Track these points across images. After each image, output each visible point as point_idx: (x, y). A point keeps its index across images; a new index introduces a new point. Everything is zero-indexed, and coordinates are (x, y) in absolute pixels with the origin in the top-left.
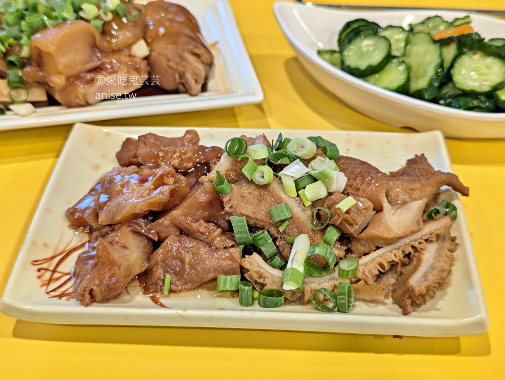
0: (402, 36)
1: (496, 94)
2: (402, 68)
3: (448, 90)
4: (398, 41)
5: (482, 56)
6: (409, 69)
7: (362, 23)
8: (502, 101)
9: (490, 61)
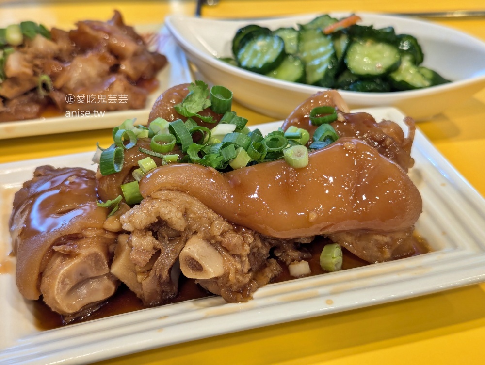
0: (294, 35)
1: (391, 77)
2: (297, 64)
3: (344, 78)
4: (290, 40)
5: (372, 44)
6: (304, 64)
7: (253, 29)
8: (396, 82)
9: (380, 47)
